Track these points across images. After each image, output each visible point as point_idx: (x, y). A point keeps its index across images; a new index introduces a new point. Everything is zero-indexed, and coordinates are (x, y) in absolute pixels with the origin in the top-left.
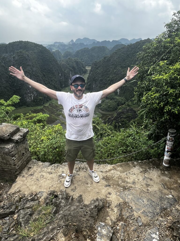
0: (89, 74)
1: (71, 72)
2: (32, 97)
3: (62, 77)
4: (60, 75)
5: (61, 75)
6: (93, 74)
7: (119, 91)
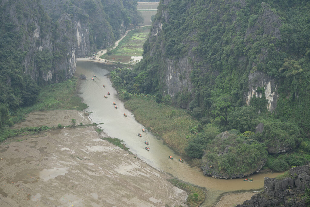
0: (151, 30)
1: (79, 24)
4: (37, 35)
5: (42, 36)
6: (167, 30)
7: (273, 94)
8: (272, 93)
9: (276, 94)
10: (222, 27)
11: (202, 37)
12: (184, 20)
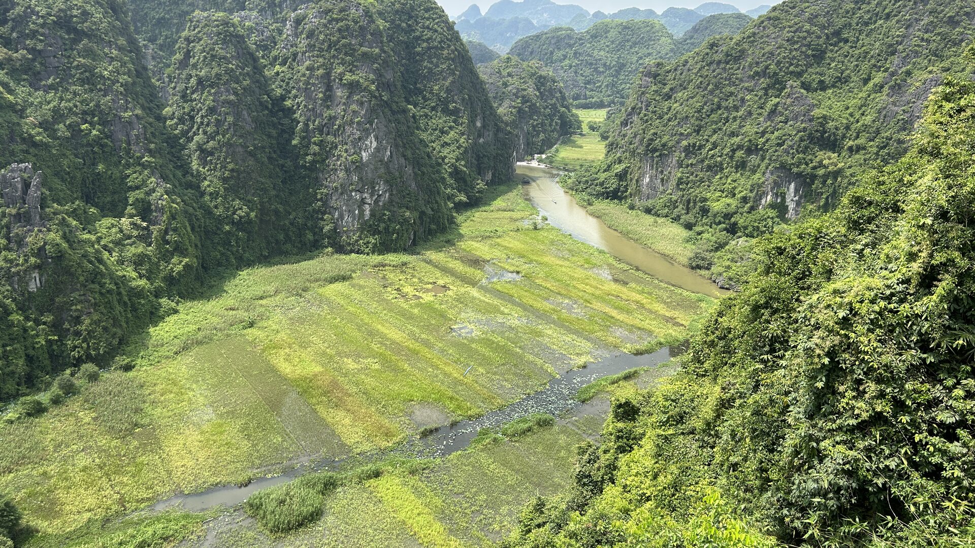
2: (367, 206)
3: (486, 134)
6: (647, 121)
7: (797, 198)
8: (795, 197)
9: (800, 198)
10: (725, 116)
11: (697, 128)
12: (670, 108)
